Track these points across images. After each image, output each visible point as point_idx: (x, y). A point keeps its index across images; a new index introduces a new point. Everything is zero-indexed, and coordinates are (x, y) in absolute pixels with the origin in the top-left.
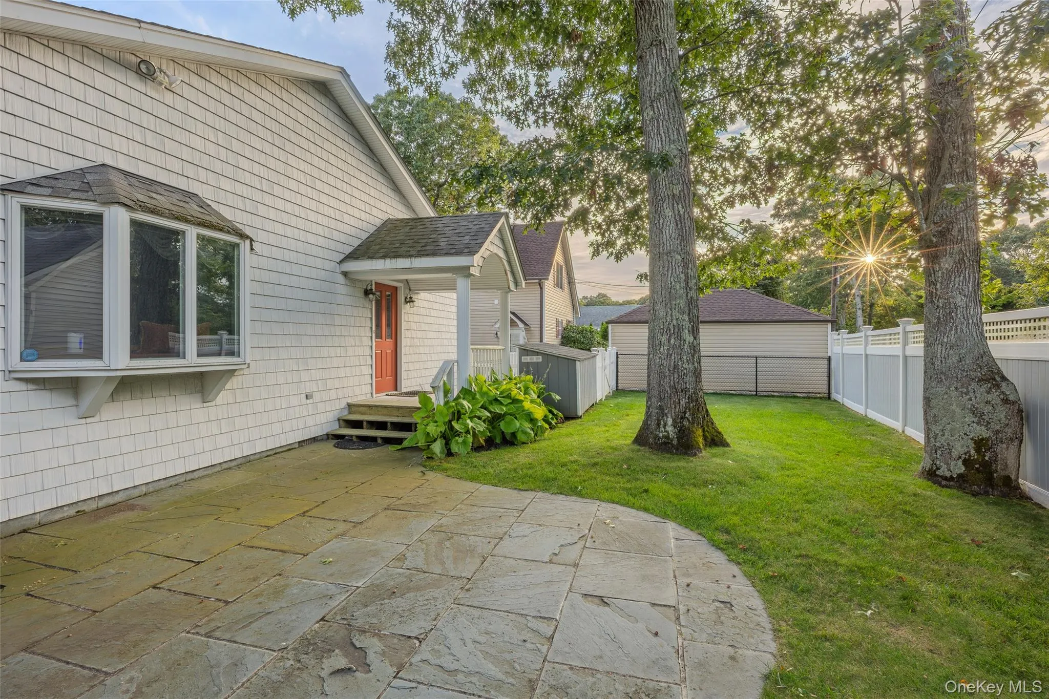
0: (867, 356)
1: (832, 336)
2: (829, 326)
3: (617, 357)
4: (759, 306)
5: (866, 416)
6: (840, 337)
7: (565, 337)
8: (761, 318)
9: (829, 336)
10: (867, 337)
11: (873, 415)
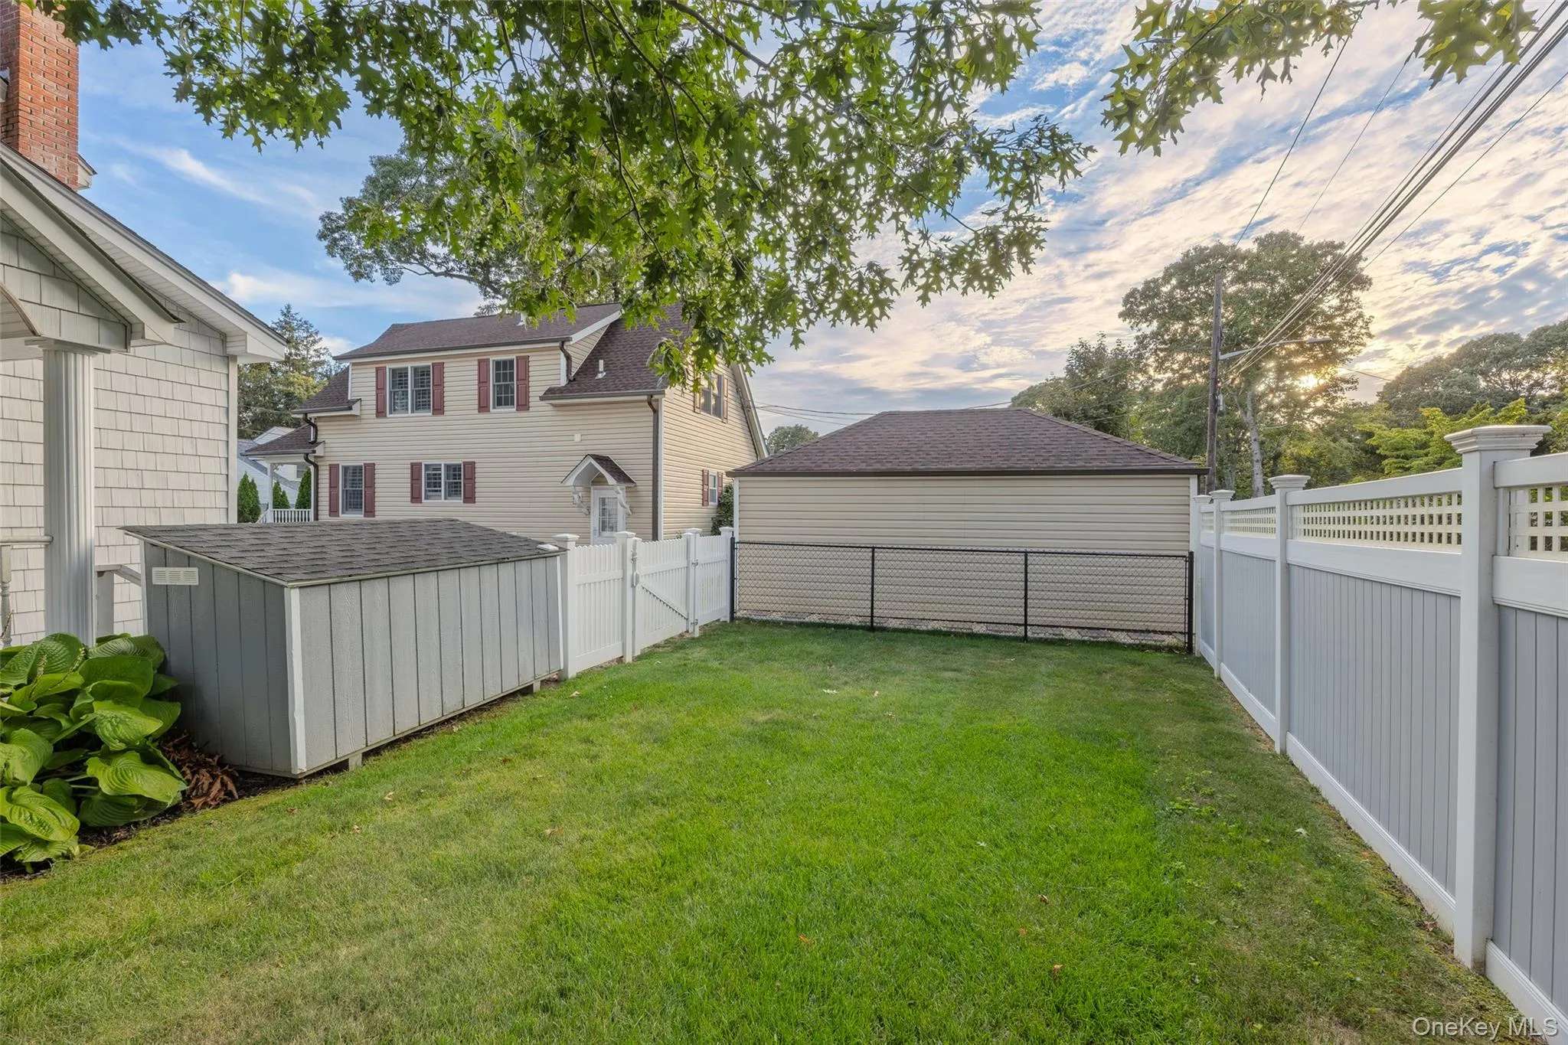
0: (1287, 567)
1: (1199, 504)
2: (1193, 482)
3: (733, 549)
4: (1047, 441)
5: (1284, 753)
6: (1213, 507)
7: (724, 504)
8: (1044, 466)
9: (1192, 503)
10: (1289, 508)
11: (1300, 753)
